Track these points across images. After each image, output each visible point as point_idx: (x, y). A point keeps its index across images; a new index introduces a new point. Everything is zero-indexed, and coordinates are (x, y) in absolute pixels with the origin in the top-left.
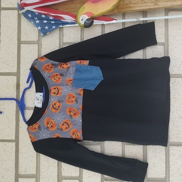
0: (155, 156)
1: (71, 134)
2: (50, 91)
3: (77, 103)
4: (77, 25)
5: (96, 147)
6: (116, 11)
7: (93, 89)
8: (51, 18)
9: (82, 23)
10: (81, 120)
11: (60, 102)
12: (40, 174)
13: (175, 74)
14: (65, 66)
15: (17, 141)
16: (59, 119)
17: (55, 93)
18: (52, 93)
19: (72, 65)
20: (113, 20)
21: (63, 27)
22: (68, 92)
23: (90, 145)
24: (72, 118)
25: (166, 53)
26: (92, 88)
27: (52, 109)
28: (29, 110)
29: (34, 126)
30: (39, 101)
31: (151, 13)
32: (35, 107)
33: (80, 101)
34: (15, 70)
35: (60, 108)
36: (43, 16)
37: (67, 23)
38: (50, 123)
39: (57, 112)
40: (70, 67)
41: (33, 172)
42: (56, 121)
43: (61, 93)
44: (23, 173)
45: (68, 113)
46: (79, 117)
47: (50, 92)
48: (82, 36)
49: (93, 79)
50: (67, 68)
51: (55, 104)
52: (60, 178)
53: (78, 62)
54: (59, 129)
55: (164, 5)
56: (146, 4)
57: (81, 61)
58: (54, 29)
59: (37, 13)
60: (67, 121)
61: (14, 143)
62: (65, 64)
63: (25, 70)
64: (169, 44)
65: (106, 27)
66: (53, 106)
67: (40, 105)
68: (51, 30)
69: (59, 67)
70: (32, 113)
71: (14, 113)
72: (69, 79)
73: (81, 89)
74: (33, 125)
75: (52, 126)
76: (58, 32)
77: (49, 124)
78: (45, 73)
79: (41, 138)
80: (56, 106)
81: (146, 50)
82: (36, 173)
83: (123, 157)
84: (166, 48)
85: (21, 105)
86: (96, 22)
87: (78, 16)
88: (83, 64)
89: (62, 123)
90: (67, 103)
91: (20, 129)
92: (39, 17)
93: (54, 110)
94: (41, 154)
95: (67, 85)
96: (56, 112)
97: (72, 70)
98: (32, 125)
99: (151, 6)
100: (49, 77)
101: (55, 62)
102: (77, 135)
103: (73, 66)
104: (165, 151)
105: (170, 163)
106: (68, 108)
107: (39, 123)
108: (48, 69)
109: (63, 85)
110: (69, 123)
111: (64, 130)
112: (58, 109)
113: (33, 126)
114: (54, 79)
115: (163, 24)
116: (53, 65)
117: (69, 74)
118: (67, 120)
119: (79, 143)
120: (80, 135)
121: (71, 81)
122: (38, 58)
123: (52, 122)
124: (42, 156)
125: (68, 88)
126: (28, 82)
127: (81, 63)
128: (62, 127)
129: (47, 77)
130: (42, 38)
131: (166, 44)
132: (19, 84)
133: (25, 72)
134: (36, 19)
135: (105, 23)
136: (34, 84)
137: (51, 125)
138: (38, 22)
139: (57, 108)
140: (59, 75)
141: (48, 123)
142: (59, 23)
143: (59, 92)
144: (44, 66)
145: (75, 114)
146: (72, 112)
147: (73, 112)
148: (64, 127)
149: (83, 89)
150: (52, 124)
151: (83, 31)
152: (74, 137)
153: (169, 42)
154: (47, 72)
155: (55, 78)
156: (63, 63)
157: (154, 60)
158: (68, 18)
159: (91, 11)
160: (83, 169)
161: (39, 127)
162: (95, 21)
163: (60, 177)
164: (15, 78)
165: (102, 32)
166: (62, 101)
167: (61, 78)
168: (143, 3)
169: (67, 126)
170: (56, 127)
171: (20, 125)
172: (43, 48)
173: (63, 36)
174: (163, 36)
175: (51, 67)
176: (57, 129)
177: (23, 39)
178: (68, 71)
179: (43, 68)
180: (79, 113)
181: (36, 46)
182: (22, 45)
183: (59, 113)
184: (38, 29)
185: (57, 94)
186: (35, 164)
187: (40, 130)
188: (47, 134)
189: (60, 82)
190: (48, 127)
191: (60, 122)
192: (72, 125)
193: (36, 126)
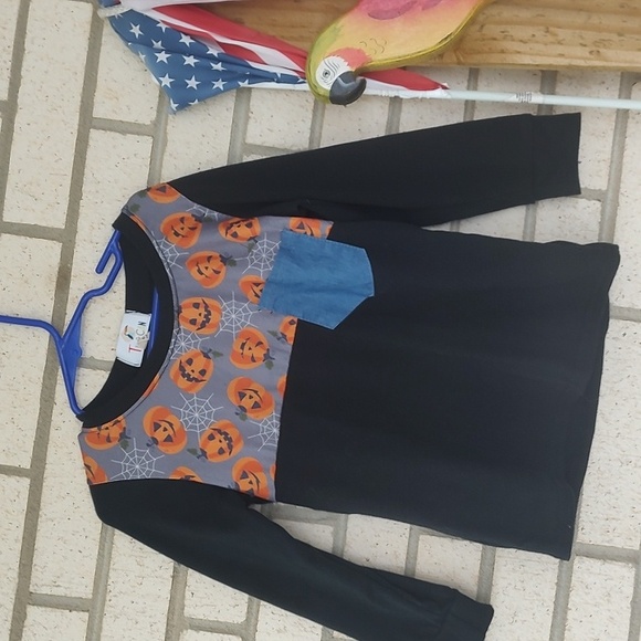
0: (519, 585)
1: (235, 474)
2: (179, 312)
3: (270, 366)
4: (305, 87)
5: (317, 529)
6: (451, 58)
7: (332, 325)
8: (213, 51)
9: (326, 85)
10: (276, 431)
11: (208, 358)
12: (104, 600)
13: (629, 309)
14: (243, 231)
15: (36, 474)
16: (197, 415)
17: (193, 322)
18: (185, 319)
19: (270, 231)
20: (435, 86)
21: (251, 88)
22: (243, 324)
23: (296, 519)
24: (244, 418)
25: (606, 227)
26: (331, 322)
27: (176, 377)
28: (94, 368)
29: (107, 429)
30: (133, 343)
31: (570, 78)
32: (118, 362)
33: (283, 361)
34: (58, 220)
35: (207, 377)
36: (186, 40)
37: (270, 77)
38: (164, 425)
39: (194, 392)
40: (261, 237)
41: (84, 589)
42: (187, 423)
43: (216, 326)
44: (45, 590)
45: (233, 399)
46: (271, 419)
47: (176, 314)
48: (317, 128)
49: (338, 289)
50: (251, 238)
51: (190, 362)
52: (177, 622)
53: (293, 222)
54: (193, 451)
55: (626, 62)
56: (560, 49)
57: (306, 222)
58: (218, 91)
59: (164, 27)
60: (227, 426)
61: (26, 482)
62: (243, 224)
63: (95, 226)
64: (622, 200)
65: (405, 108)
66: (182, 368)
67: (135, 359)
68: (205, 94)
69: (222, 232)
70: (105, 380)
71: (38, 374)
72: (253, 278)
73: (289, 319)
74: (103, 427)
75: (169, 439)
76: (231, 104)
77: (162, 429)
78: (165, 245)
79: (127, 474)
80: (192, 367)
81: (535, 210)
82: (90, 596)
83: (409, 575)
84: (608, 209)
85: (67, 349)
86: (373, 87)
87: (313, 58)
88: (309, 233)
89: (208, 431)
90: (234, 363)
91: (53, 433)
92: (171, 40)
93: (183, 383)
94: (117, 532)
95: (242, 298)
96: (190, 388)
97: (267, 248)
98: (99, 425)
99: (577, 56)
100: (181, 261)
101: (207, 212)
102: (258, 482)
103: (271, 235)
104: (557, 571)
105: (570, 615)
106: (236, 380)
107: (123, 423)
108: (180, 232)
109: (227, 297)
110: (232, 433)
111: (213, 456)
112: (197, 380)
113: (100, 429)
114: (199, 271)
115: (608, 126)
116: (199, 219)
117: (252, 260)
118: (227, 422)
119: (258, 507)
120: (265, 483)
121: (257, 285)
122: (148, 189)
123: (171, 425)
124: (123, 542)
125: (245, 310)
126: (100, 270)
127: (301, 226)
128: (205, 444)
129: (172, 260)
130: (170, 116)
131: (610, 195)
132: (69, 270)
133: (96, 234)
134: (158, 45)
135: (405, 93)
136: (121, 279)
137: (166, 434)
138: (163, 57)
139: (196, 375)
140: (216, 258)
141: (157, 426)
142: (240, 71)
143: (208, 320)
144: (166, 220)
145: (256, 406)
146: (248, 396)
147: (251, 397)
148: (213, 447)
149: (296, 320)
150: (170, 432)
151: (320, 111)
152: (244, 486)
153: (622, 190)
154: (174, 242)
155: (203, 270)
156: (238, 219)
158: (273, 60)
159: (362, 47)
160: (262, 602)
161: (123, 436)
162: (370, 82)
163: (175, 617)
164: (57, 247)
165: (390, 123)
166: (217, 354)
167: (224, 270)
168: (552, 43)
169: (224, 445)
170: (184, 443)
171: (56, 419)
172: (171, 155)
173: (248, 118)
174: (604, 169)
175: (193, 229)
176: (189, 450)
177: (100, 110)
178: (250, 250)
179: (162, 226)
180: (271, 404)
181: (145, 144)
182: (94, 134)
183: (201, 395)
184: (161, 82)
185: (203, 325)
186: (93, 564)
187: (125, 446)
188: (150, 466)
189: (217, 283)
190: (155, 441)
191: (201, 427)
192: (242, 442)
193: (112, 429)
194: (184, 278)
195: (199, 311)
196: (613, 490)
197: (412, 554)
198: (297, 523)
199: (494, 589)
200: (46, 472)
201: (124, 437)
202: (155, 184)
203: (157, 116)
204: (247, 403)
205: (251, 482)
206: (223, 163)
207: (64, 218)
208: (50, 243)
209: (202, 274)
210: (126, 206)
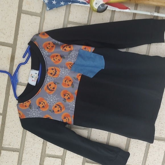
0: (136, 147)
2: (47, 71)
9: (96, 7)
10: (74, 105)
12: (24, 149)
14: (68, 49)
15: (4, 115)
16: (52, 100)
17: (51, 74)
18: (49, 73)
20: (127, 8)
22: (66, 75)
24: (65, 102)
27: (46, 90)
28: (21, 85)
29: (25, 103)
30: (33, 79)
33: (77, 86)
34: (11, 41)
37: (78, 2)
38: (42, 103)
39: (51, 94)
41: (17, 146)
42: (49, 103)
44: (6, 146)
45: (62, 96)
47: (46, 71)
48: (90, 18)
51: (50, 85)
52: (44, 155)
53: (83, 47)
54: (50, 111)
57: (87, 47)
58: (62, 5)
60: (60, 104)
61: (1, 117)
63: (22, 43)
65: (116, 13)
66: (48, 87)
67: (34, 83)
68: (58, 5)
69: (62, 49)
70: (24, 89)
73: (79, 74)
74: (24, 103)
75: (43, 107)
77: (41, 104)
80: (51, 87)
81: (151, 45)
82: (19, 148)
85: (13, 80)
88: (87, 50)
89: (55, 105)
91: (9, 103)
93: (48, 91)
96: (50, 93)
100: (49, 56)
101: (57, 42)
102: (69, 120)
105: (149, 154)
107: (30, 102)
108: (49, 47)
109: (62, 67)
110: (62, 106)
111: (56, 112)
112: (52, 91)
113: (23, 103)
114: (54, 59)
116: (54, 44)
117: (70, 57)
118: (60, 102)
120: (71, 120)
121: (71, 64)
123: (44, 103)
124: (29, 134)
125: (67, 71)
126: (24, 57)
127: (85, 48)
129: (46, 55)
130: (46, 11)
132: (14, 56)
133: (23, 46)
135: (117, 10)
136: (30, 60)
137: (43, 105)
139: (52, 89)
140: (59, 56)
141: (40, 103)
143: (56, 73)
144: (44, 44)
145: (69, 98)
146: (66, 95)
147: (67, 96)
148: (56, 110)
149: (81, 75)
152: (65, 121)
155: (55, 59)
164: (10, 50)
166: (58, 83)
167: (61, 59)
169: (59, 109)
171: (10, 99)
172: (46, 23)
173: (69, 13)
176: (49, 110)
177: (24, 8)
178: (69, 54)
180: (73, 98)
181: (38, 19)
182: (22, 15)
184: (45, 1)
185: (54, 75)
186: (21, 139)
187: (31, 108)
188: (38, 114)
189: (59, 63)
190: (39, 107)
191: (53, 104)
192: (65, 108)
193: (27, 103)
194: (49, 61)
195: (53, 71)
196: (163, 123)
197: (109, 138)
199: (130, 148)
200: (7, 114)
201: (30, 106)
202: (41, 32)
203: (42, 10)
204: (66, 97)
205: (67, 120)
206: (61, 27)
208: (8, 48)
209: (55, 60)
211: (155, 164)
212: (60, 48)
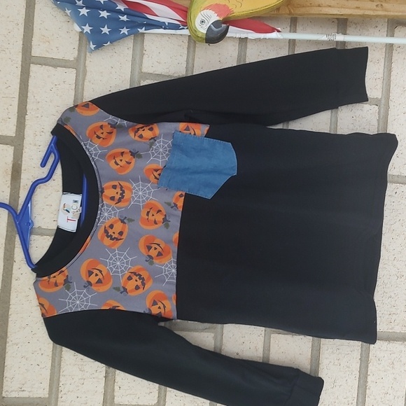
0: (336, 362)
1: (148, 303)
2: (102, 192)
4: (186, 32)
5: (203, 336)
6: (284, 11)
7: (209, 196)
8: (121, 7)
9: (203, 30)
10: (174, 271)
11: (124, 223)
12: (57, 398)
13: (398, 176)
14: (147, 133)
16: (118, 263)
17: (112, 198)
18: (106, 197)
19: (165, 132)
20: (273, 30)
21: (146, 33)
22: (147, 199)
24: (152, 263)
25: (381, 123)
26: (208, 194)
27: (102, 238)
28: (42, 235)
29: (55, 277)
30: (70, 216)
31: (356, 24)
32: (59, 229)
33: (175, 223)
34: (10, 130)
35: (124, 236)
37: (160, 25)
38: (95, 272)
39: (115, 247)
40: (159, 137)
41: (42, 391)
42: (112, 270)
43: (128, 200)
44: (14, 395)
45: (143, 251)
46: (170, 263)
47: (100, 194)
48: (190, 61)
49: (213, 171)
50: (152, 138)
51: (111, 226)
53: (182, 126)
54: (117, 289)
56: (357, 4)
57: (191, 125)
58: (124, 36)
60: (140, 270)
62: (146, 129)
63: (38, 133)
64: (391, 104)
65: (249, 46)
66: (106, 231)
67: (71, 226)
68: (115, 37)
69: (132, 135)
70: (50, 243)
72: (154, 166)
73: (179, 193)
74: (52, 276)
75: (99, 281)
76: (131, 45)
77: (94, 274)
78: (91, 145)
80: (113, 230)
81: (339, 113)
82: (47, 396)
83: (266, 361)
84: (382, 110)
85: (22, 222)
88: (193, 133)
89: (127, 274)
90: (143, 226)
91: (14, 282)
93: (107, 241)
95: (146, 180)
96: (113, 245)
97: (162, 145)
98: (48, 274)
100: (102, 156)
101: (119, 121)
102: (164, 307)
103: (166, 136)
104: (360, 351)
105: (369, 379)
106: (144, 237)
107: (66, 273)
108: (101, 136)
109: (136, 180)
110: (144, 274)
111: (131, 291)
112: (117, 239)
113: (49, 278)
114: (116, 163)
115: (381, 55)
116: (113, 126)
117: (153, 154)
118: (140, 267)
120: (169, 307)
121: (156, 170)
122: (75, 106)
123: (101, 271)
124: (69, 355)
125: (148, 189)
126: (43, 164)
127: (187, 129)
128: (125, 283)
129: (96, 155)
130: (88, 54)
131: (383, 101)
132: (20, 166)
133: (39, 139)
134: (80, 3)
135: (252, 35)
136: (59, 171)
137: (98, 278)
138: (84, 11)
139: (116, 235)
140: (127, 153)
141: (90, 273)
142: (139, 21)
143: (123, 197)
144: (90, 128)
145: (160, 254)
146: (153, 248)
147: (156, 249)
148: (131, 285)
149: (184, 194)
150: (100, 276)
151: (192, 49)
152: (155, 311)
153: (391, 98)
154: (97, 143)
155: (119, 162)
156: (141, 125)
157: (358, 137)
158: (163, 13)
159: (227, 3)
160: (168, 389)
161: (66, 281)
162: (231, 28)
163: (108, 404)
164: (10, 150)
166: (130, 220)
167: (133, 161)
169: (139, 283)
170: (111, 283)
171: (16, 272)
172: (90, 82)
173: (142, 55)
174: (379, 84)
175: (111, 133)
176: (114, 288)
177: (37, 51)
178: (151, 147)
179: (87, 132)
180: (169, 253)
181: (70, 75)
182: (33, 68)
183: (122, 249)
184: (83, 29)
185: (119, 201)
186: (48, 372)
187: (68, 288)
188: (87, 301)
189: (128, 171)
190: (90, 283)
191: (122, 271)
192: (152, 280)
193: (58, 277)
194: (104, 167)
195: (116, 191)
196: (393, 295)
197: (267, 348)
198: (190, 333)
199: (321, 367)
200: (10, 310)
202: (79, 103)
203: (78, 54)
205: (159, 308)
206: (126, 86)
207: (14, 128)
208: (5, 146)
209: (118, 164)
210: (61, 118)
211: (387, 402)
212: (128, 134)
